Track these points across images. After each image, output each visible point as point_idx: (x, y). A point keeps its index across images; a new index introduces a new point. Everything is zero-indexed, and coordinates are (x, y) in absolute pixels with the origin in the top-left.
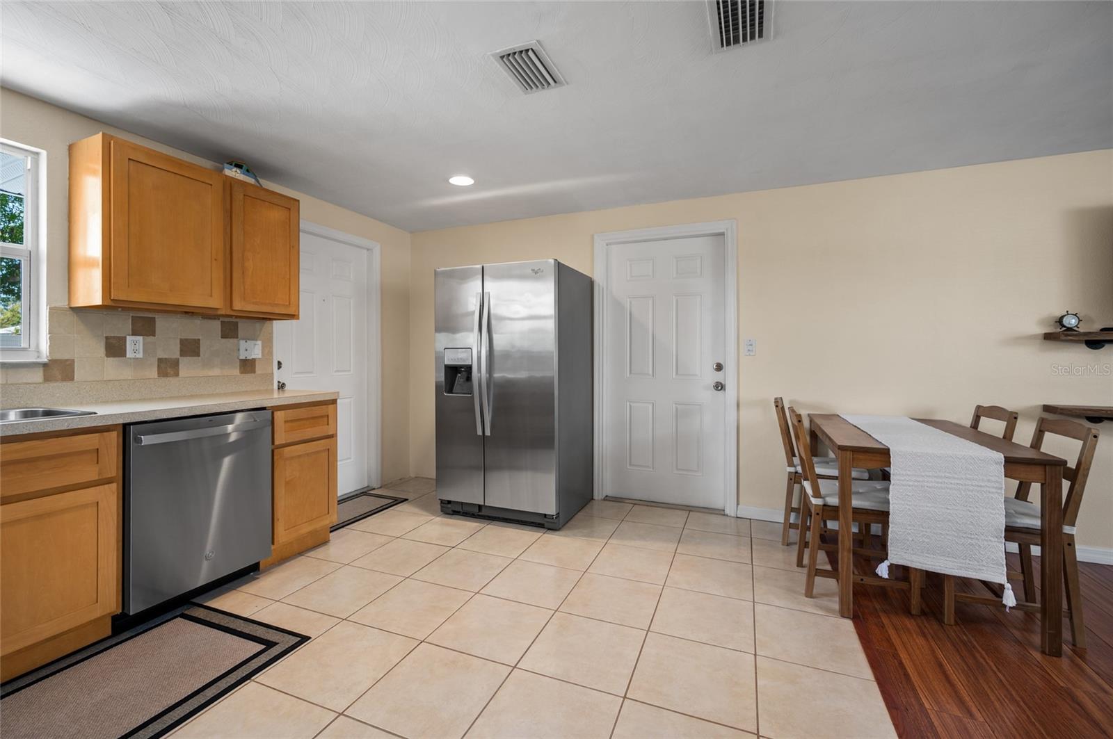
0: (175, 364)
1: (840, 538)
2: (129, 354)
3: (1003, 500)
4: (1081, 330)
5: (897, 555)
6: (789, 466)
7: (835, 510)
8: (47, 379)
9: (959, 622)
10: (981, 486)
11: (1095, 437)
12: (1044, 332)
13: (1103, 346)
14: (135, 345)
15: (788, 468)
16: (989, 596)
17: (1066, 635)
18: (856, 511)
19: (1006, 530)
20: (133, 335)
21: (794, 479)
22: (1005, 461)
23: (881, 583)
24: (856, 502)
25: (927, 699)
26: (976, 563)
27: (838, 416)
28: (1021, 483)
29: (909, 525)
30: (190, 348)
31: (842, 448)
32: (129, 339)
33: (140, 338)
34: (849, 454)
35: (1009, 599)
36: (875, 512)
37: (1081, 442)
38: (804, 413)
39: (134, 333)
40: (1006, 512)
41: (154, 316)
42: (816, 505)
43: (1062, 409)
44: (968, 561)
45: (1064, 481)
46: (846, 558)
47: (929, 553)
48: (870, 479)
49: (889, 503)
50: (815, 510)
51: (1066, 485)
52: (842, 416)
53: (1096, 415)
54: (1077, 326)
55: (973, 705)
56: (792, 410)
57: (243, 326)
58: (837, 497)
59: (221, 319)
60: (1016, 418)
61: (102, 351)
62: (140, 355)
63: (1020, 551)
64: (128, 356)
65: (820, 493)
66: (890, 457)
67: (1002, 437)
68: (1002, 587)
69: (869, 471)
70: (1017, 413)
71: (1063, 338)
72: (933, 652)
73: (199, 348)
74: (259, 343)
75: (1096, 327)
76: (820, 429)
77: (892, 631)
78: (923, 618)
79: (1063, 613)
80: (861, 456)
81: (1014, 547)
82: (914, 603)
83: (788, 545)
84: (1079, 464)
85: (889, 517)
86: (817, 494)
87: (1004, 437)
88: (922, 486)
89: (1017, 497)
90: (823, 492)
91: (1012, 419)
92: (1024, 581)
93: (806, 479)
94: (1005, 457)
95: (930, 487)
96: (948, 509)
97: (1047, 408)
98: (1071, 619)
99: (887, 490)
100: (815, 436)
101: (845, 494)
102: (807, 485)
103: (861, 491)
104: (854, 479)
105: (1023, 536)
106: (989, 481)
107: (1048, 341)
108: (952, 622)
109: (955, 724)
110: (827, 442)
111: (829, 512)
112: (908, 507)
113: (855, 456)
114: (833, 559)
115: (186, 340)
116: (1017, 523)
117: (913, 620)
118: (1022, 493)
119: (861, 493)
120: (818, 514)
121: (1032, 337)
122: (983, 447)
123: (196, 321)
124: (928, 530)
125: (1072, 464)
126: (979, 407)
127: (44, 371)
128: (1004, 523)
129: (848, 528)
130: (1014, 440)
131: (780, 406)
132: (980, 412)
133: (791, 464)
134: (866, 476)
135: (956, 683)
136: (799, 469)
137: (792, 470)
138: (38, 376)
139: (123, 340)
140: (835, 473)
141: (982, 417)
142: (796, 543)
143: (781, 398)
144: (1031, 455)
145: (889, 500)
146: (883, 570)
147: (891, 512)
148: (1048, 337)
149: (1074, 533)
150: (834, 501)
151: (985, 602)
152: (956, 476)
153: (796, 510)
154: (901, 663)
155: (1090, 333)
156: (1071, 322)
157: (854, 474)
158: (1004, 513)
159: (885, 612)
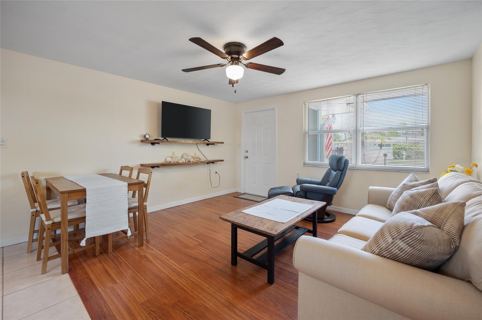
1: (61, 237)
3: (127, 199)
4: (150, 139)
5: (89, 234)
6: (32, 208)
7: (59, 223)
9: (114, 250)
10: (120, 196)
11: (151, 173)
12: (141, 139)
13: (155, 144)
15: (31, 210)
16: (124, 235)
17: (145, 238)
18: (70, 221)
19: (128, 210)
21: (35, 215)
22: (128, 185)
23: (83, 249)
24: (70, 217)
25: (100, 287)
26: (119, 225)
27: (63, 177)
28: (134, 192)
29: (94, 219)
31: (62, 193)
34: (66, 195)
35: (129, 234)
36: (80, 218)
37: (148, 175)
38: (42, 178)
40: (128, 203)
42: (47, 225)
43: (145, 165)
44: (116, 225)
45: (144, 188)
46: (65, 245)
47: (102, 228)
48: (79, 204)
49: (85, 212)
50: (47, 227)
51: (144, 189)
52: (65, 177)
53: (153, 166)
54: (149, 138)
55: (117, 278)
56: (33, 177)
58: (60, 217)
60: (132, 169)
63: (133, 216)
65: (50, 218)
66: (86, 192)
67: (128, 177)
68: (127, 230)
69: (78, 200)
70: (133, 168)
71: (145, 142)
72: (104, 266)
75: (153, 139)
76: (51, 185)
77: (87, 268)
78: (101, 255)
79: (144, 231)
80: (72, 194)
81: (131, 215)
82: (97, 251)
83: (31, 252)
84: (148, 182)
85: (85, 219)
86: (48, 218)
87: (129, 177)
88: (100, 202)
89: (132, 197)
90: (52, 217)
91: (131, 169)
92: (135, 225)
93: (42, 213)
94: (128, 184)
95: (103, 201)
96: (109, 208)
97: (142, 165)
98: (146, 232)
99: (85, 207)
100: (48, 189)
101: (64, 215)
102: (43, 216)
103: (73, 211)
104: (69, 206)
105: (133, 210)
106: (123, 193)
107: (142, 143)
108: (112, 251)
109: (110, 290)
110: (55, 191)
111: (56, 225)
112: (94, 212)
113: (69, 195)
114: (58, 248)
116: (131, 206)
117: (96, 258)
118: (134, 196)
119: (74, 211)
120: (49, 229)
121: (138, 141)
122: (122, 181)
124: (102, 219)
125: (146, 182)
126: (122, 167)
128: (128, 207)
129: (66, 230)
130: (132, 178)
131: (25, 176)
132: (123, 168)
133: (33, 207)
134: (77, 203)
135: (111, 274)
136: (38, 209)
137: (34, 210)
140: (59, 205)
141: (123, 170)
142: (36, 249)
143: (27, 172)
144: (136, 181)
145: (85, 211)
146: (83, 243)
147: (86, 216)
148: (142, 141)
149: (147, 204)
150: (58, 220)
151: (123, 238)
152: (112, 194)
153: (37, 231)
154: (91, 280)
155: (152, 140)
156: (147, 137)
157: (69, 204)
158: (128, 204)
159: (85, 261)
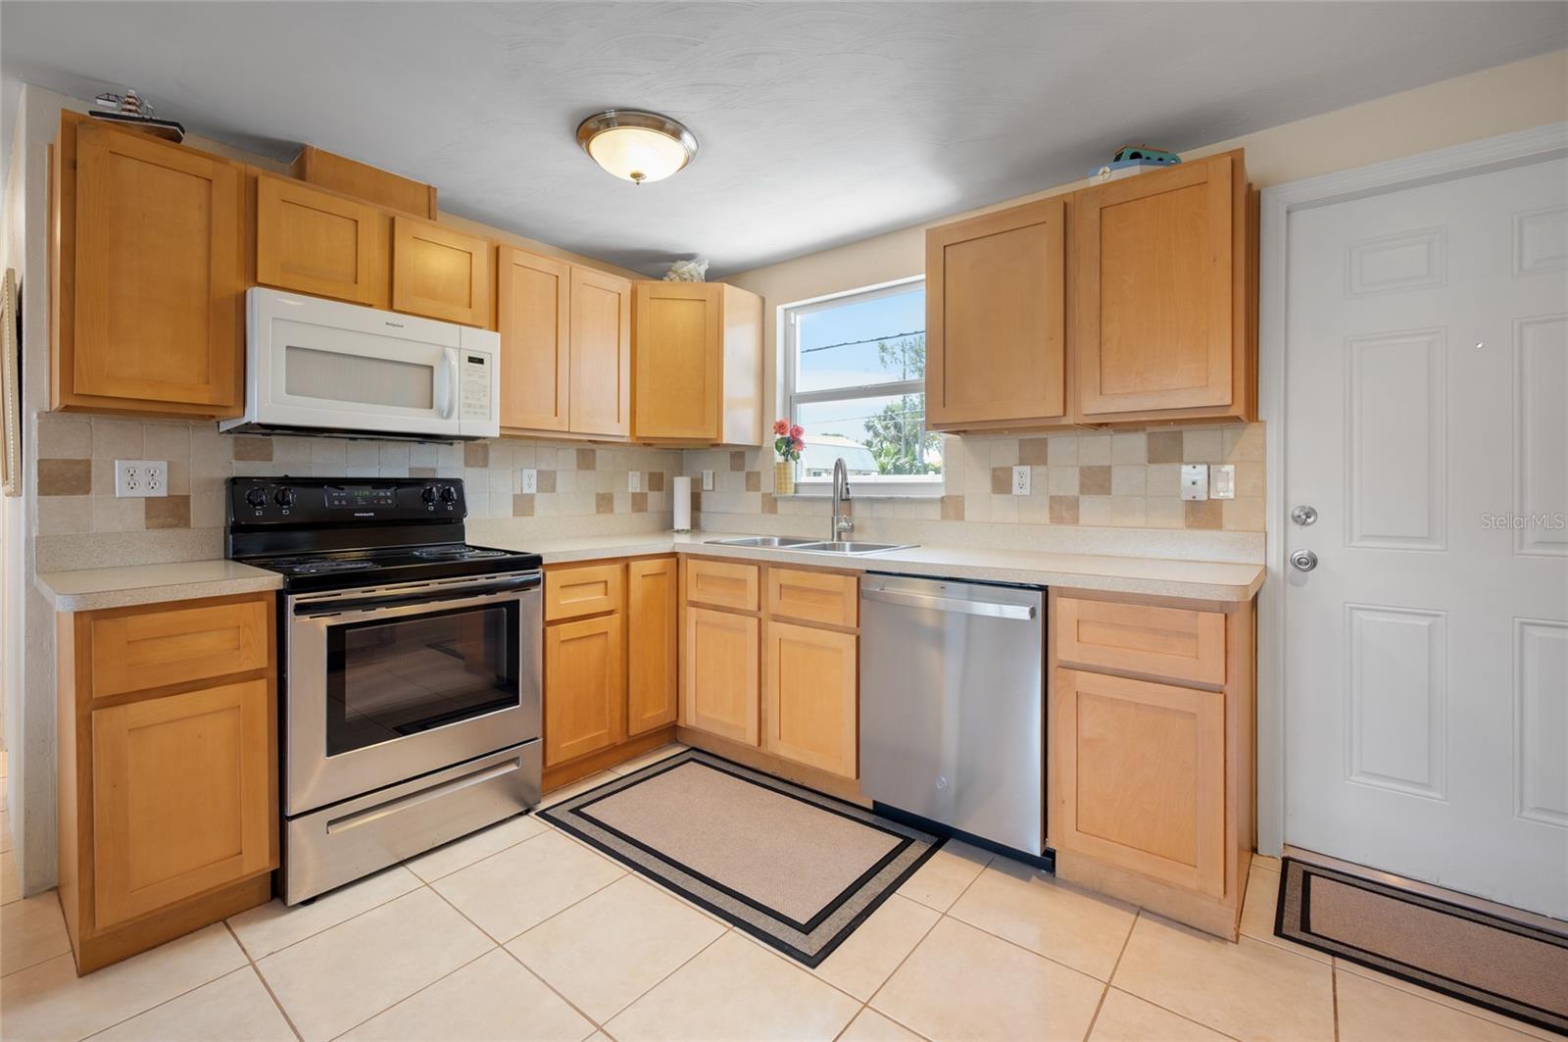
0: (1074, 504)
2: (1016, 490)
8: (944, 517)
14: (1021, 476)
20: (1020, 464)
30: (1096, 481)
32: (1016, 469)
33: (1027, 469)
39: (1022, 463)
41: (1045, 436)
57: (1193, 440)
59: (1149, 429)
61: (987, 486)
62: (1026, 491)
64: (1014, 493)
73: (1109, 480)
74: (1229, 468)
115: (1089, 468)
123: (1104, 437)
127: (942, 508)
138: (935, 513)
139: (1009, 471)
